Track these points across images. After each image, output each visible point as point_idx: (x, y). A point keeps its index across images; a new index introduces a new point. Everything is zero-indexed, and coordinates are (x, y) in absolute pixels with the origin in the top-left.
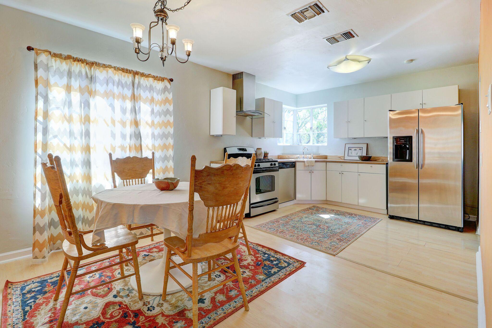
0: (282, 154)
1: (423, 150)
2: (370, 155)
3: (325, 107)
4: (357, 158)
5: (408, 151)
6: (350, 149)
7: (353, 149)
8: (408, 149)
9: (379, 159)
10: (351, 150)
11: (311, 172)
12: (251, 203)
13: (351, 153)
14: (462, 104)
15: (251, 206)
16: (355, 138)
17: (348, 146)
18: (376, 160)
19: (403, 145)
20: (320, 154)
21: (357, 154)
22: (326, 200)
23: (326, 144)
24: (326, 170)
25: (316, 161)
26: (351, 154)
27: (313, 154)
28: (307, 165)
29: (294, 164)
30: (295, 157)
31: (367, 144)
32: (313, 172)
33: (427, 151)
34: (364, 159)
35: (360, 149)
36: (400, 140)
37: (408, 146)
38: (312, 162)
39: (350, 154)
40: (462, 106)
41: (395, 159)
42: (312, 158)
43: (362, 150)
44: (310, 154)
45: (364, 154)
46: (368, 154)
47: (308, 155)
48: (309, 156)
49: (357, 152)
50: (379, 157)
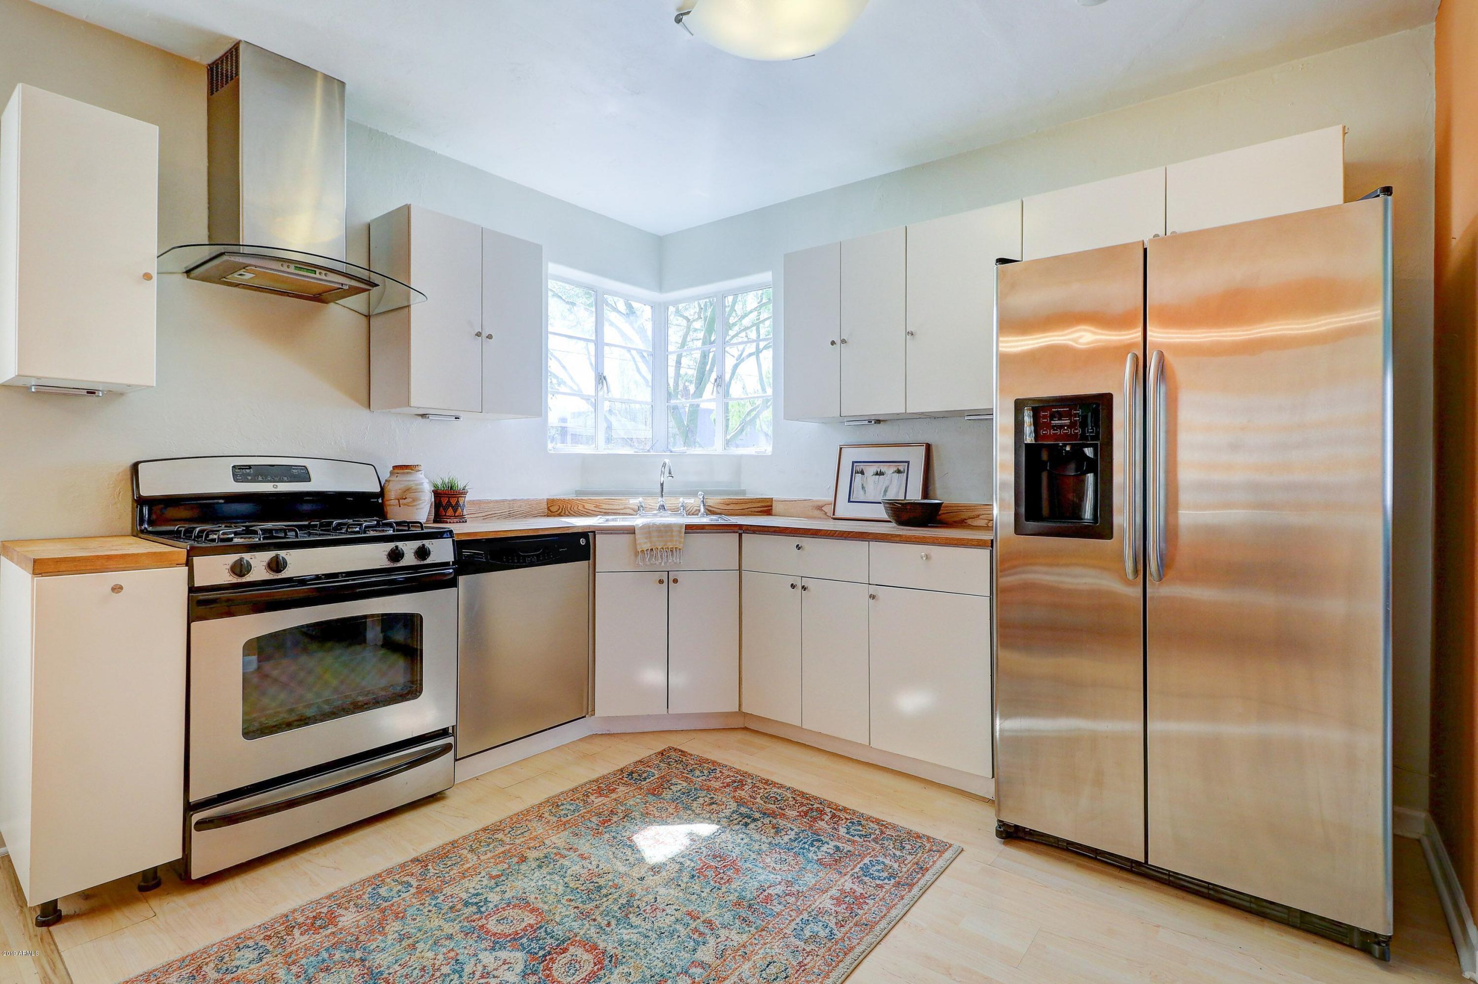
0: (578, 493)
1: (1167, 472)
2: (938, 496)
3: (760, 287)
4: (881, 512)
5: (1090, 477)
6: (857, 470)
7: (870, 470)
8: (1092, 465)
9: (978, 516)
10: (862, 473)
11: (669, 581)
12: (193, 799)
13: (863, 488)
14: (1387, 191)
15: (196, 817)
16: (878, 421)
17: (850, 455)
18: (961, 524)
19: (1068, 448)
20: (744, 492)
21: (886, 491)
22: (741, 713)
23: (765, 447)
24: (740, 569)
25: (690, 529)
26: (862, 492)
27: (706, 493)
28: (647, 546)
29: (582, 542)
30: (625, 508)
31: (928, 447)
32: (675, 581)
33: (1186, 475)
34: (905, 517)
35: (899, 472)
36: (1052, 417)
37: (1089, 452)
38: (672, 531)
39: (858, 495)
40: (1386, 203)
41: (1027, 519)
42: (702, 510)
43: (905, 474)
44: (694, 494)
45: (915, 495)
46: (931, 493)
47: (681, 499)
48: (687, 501)
49: (886, 483)
50: (969, 508)
